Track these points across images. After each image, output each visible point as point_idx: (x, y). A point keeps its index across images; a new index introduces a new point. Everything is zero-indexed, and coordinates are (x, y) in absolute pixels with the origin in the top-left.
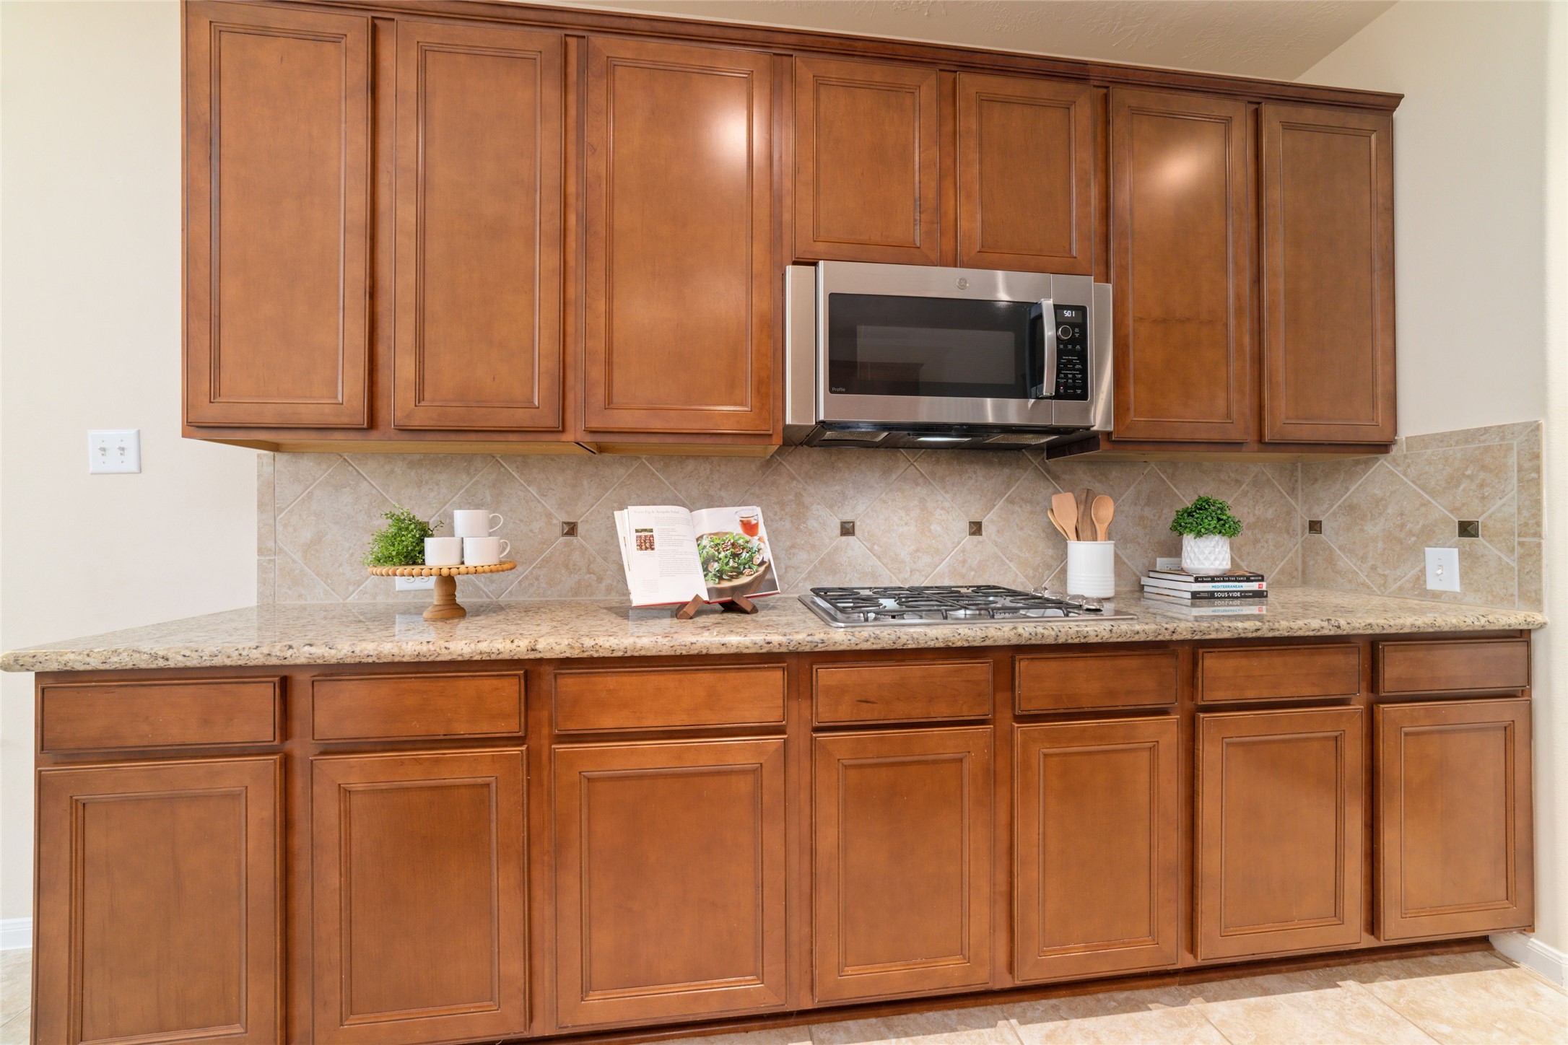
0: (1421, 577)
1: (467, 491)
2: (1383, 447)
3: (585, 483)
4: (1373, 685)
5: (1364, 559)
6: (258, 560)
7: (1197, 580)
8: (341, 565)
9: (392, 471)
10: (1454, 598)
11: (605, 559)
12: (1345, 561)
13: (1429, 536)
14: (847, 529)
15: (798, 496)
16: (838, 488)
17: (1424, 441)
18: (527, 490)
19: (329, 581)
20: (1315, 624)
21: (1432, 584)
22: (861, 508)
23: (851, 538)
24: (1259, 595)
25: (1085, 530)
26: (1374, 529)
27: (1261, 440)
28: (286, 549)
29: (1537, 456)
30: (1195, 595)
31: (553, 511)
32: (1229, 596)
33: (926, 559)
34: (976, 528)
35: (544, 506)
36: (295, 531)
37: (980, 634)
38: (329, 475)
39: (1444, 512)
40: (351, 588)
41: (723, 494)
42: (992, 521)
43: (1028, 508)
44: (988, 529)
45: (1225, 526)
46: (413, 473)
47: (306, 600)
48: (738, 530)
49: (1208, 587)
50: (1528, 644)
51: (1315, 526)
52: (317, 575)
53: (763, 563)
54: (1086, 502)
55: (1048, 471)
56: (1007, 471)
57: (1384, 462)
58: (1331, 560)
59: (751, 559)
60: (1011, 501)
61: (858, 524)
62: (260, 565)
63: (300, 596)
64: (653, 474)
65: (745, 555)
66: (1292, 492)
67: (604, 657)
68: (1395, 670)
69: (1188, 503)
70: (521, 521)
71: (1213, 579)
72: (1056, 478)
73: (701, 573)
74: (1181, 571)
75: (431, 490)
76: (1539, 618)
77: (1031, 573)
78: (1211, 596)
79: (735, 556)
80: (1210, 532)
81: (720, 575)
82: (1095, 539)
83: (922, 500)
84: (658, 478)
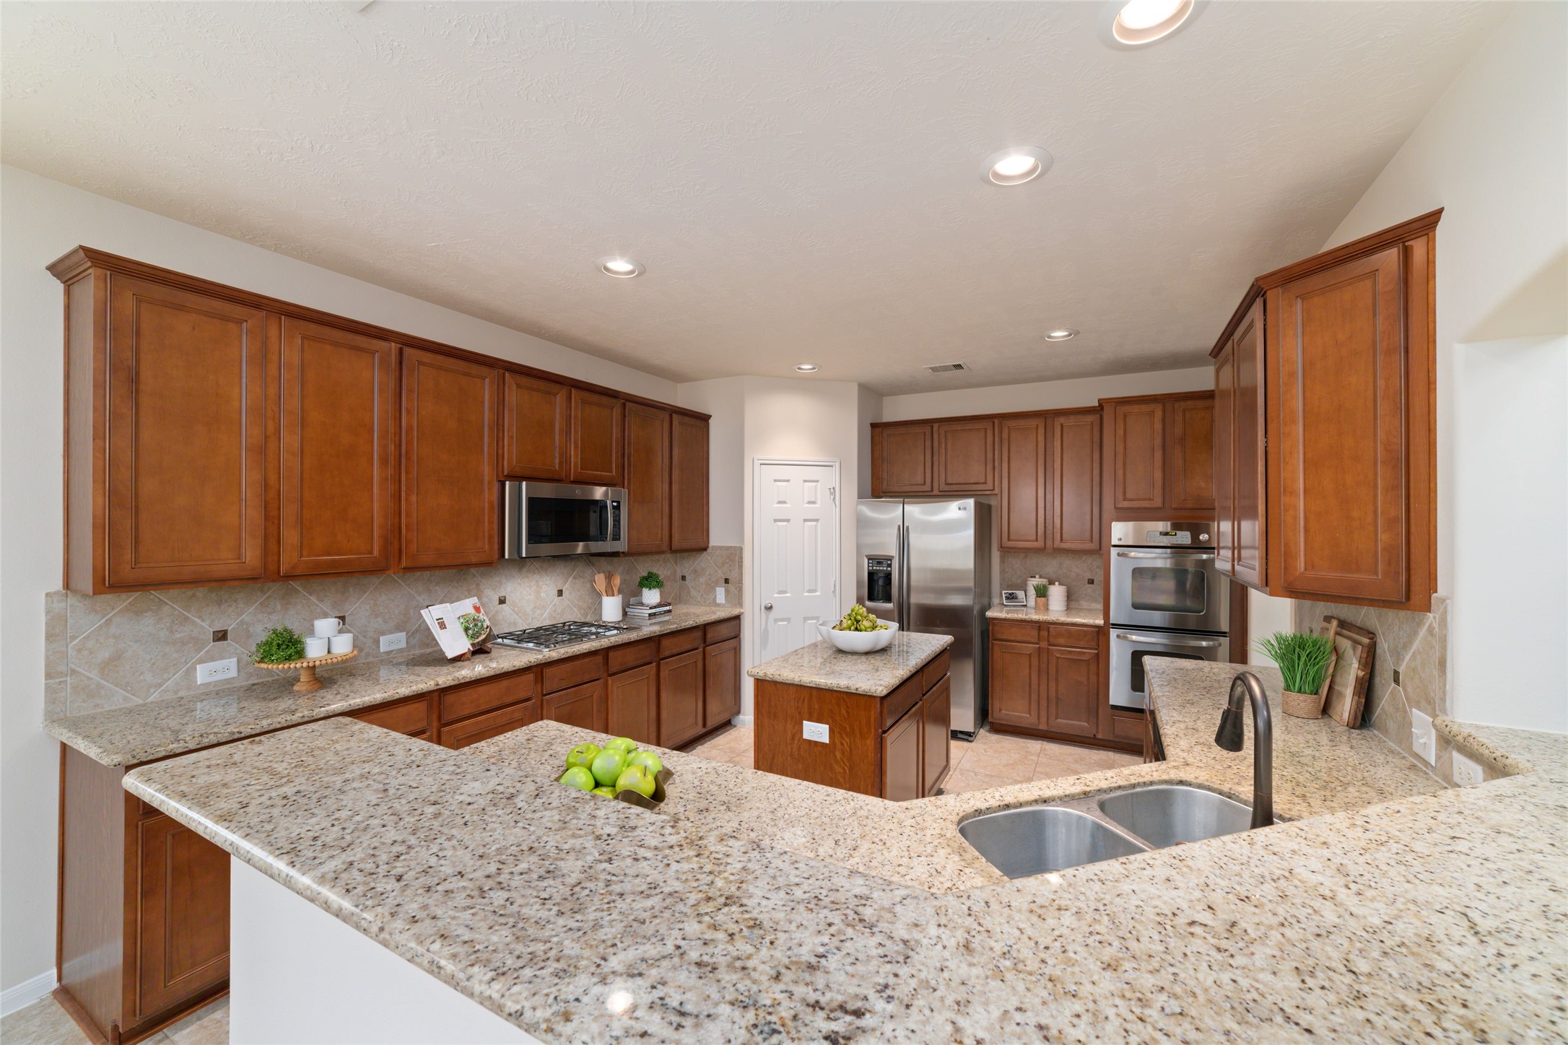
0: (715, 599)
1: (261, 604)
2: (705, 549)
3: (351, 590)
4: (705, 641)
5: (699, 592)
6: (46, 684)
7: (650, 608)
8: (142, 673)
9: (194, 595)
10: (723, 606)
11: (364, 637)
12: (693, 593)
13: (717, 584)
14: (502, 601)
15: (478, 585)
16: (497, 579)
17: (716, 548)
18: (309, 599)
19: (129, 688)
20: (691, 623)
21: (718, 601)
22: (509, 589)
23: (504, 605)
24: (669, 611)
25: (610, 592)
26: (702, 580)
27: (671, 549)
28: (80, 670)
29: (742, 558)
30: (650, 615)
31: (328, 611)
32: (661, 614)
33: (539, 612)
34: (560, 593)
35: (321, 608)
36: (91, 653)
37: (599, 644)
38: (130, 604)
39: (721, 575)
40: (152, 690)
41: (437, 588)
42: (567, 589)
43: (582, 580)
44: (565, 593)
45: (659, 584)
46: (213, 595)
47: (103, 708)
48: (473, 611)
49: (653, 611)
50: (740, 619)
51: (683, 578)
52: (116, 686)
53: (487, 627)
54: (609, 577)
55: (590, 561)
56: (573, 563)
57: (705, 553)
58: (689, 592)
59: (482, 625)
60: (575, 578)
61: (507, 597)
62: (47, 688)
63: (97, 706)
64: (395, 581)
65: (479, 624)
66: (676, 565)
67: (450, 686)
68: (711, 635)
69: (645, 574)
70: (305, 620)
71: (655, 607)
72: (593, 565)
73: (465, 636)
74: (642, 604)
75: (230, 606)
76: (742, 611)
77: (582, 612)
78: (654, 614)
79: (476, 625)
80: (654, 587)
81: (473, 637)
82: (613, 595)
83: (537, 581)
84: (398, 583)
